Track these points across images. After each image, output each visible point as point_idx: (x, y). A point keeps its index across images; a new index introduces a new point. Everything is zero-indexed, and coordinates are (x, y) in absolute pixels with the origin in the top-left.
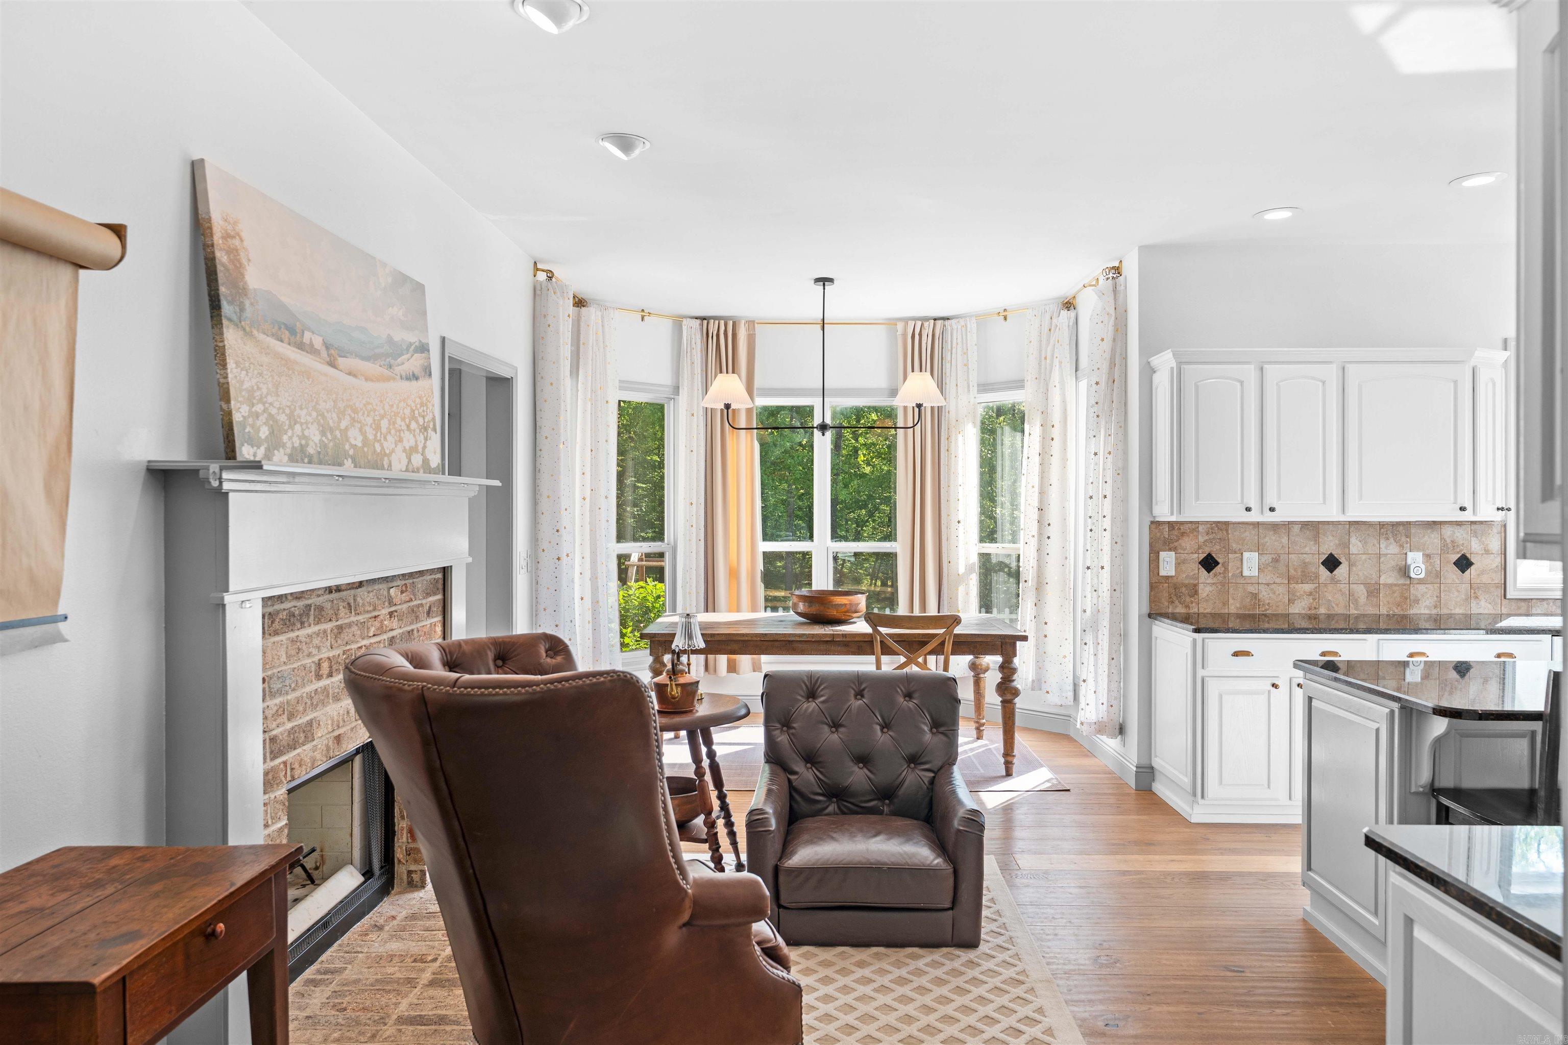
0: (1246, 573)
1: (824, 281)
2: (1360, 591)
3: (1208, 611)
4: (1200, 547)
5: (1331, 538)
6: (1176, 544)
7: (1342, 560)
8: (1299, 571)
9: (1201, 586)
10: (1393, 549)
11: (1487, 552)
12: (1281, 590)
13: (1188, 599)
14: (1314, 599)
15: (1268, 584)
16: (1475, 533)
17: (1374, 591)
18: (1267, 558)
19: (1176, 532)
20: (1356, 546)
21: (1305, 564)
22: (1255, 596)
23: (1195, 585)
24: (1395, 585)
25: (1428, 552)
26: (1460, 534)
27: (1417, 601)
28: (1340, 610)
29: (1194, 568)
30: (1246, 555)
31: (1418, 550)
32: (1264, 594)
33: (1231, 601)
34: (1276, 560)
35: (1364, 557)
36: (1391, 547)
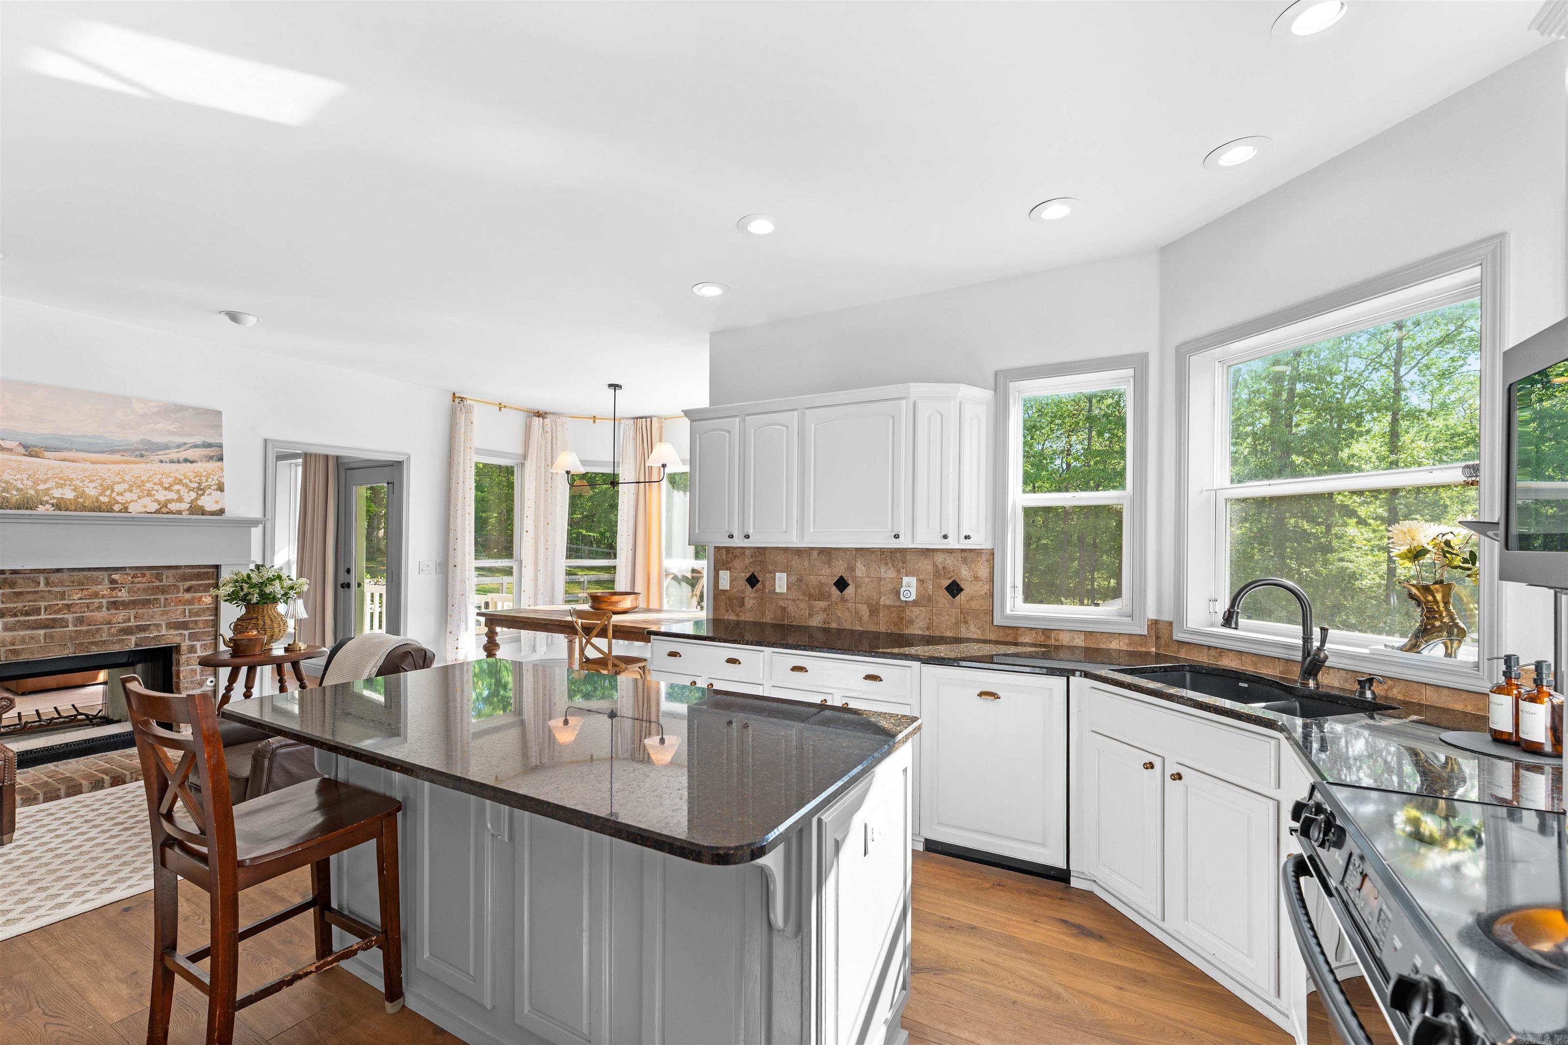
0: (778, 590)
1: (615, 386)
2: (864, 610)
3: (751, 619)
4: (746, 568)
5: (841, 562)
6: (731, 565)
7: (850, 582)
8: (817, 590)
9: (747, 599)
10: (891, 574)
11: (976, 578)
12: (803, 605)
13: (738, 609)
14: (828, 615)
15: (794, 601)
16: (965, 561)
17: (874, 610)
18: (794, 578)
19: (730, 555)
20: (860, 570)
21: (821, 585)
22: (784, 609)
23: (743, 598)
24: (893, 606)
25: (921, 577)
26: (950, 562)
27: (911, 622)
28: (847, 626)
29: (743, 584)
30: (778, 575)
31: (913, 575)
32: (791, 609)
33: (767, 612)
34: (800, 580)
35: (867, 580)
36: (890, 572)
